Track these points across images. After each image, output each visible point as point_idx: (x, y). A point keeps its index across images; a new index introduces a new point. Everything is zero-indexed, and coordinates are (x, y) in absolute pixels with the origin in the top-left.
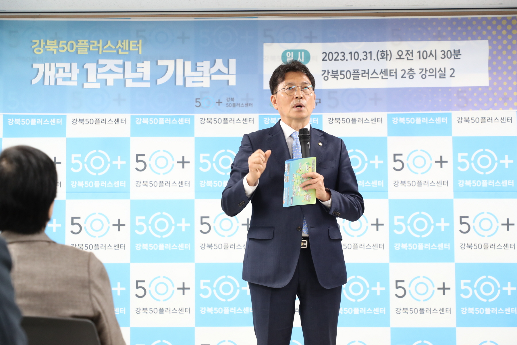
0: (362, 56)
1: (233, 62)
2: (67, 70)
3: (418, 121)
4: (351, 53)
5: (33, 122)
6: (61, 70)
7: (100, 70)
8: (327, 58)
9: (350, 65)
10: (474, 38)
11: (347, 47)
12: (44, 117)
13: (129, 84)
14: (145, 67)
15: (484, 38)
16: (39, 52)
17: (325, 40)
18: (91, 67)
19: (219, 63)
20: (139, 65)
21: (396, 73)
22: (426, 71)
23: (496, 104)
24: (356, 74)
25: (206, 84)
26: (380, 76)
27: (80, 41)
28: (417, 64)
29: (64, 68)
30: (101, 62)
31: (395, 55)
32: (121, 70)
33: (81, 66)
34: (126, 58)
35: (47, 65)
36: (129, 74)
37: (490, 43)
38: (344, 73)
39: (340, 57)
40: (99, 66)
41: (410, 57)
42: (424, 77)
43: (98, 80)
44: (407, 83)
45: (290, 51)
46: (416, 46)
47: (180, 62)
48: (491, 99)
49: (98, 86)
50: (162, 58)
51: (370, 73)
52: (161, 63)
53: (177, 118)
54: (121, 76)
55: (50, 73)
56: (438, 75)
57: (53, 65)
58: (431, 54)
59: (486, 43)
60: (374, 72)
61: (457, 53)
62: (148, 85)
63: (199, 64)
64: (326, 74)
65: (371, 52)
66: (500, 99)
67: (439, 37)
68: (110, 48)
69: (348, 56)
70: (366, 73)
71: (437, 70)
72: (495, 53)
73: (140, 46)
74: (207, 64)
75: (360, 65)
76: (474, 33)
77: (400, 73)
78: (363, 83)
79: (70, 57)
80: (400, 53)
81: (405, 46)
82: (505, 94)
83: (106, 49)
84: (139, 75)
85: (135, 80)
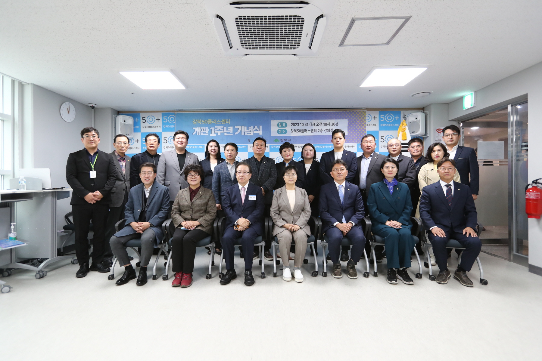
0: (305, 125)
1: (261, 127)
2: (205, 130)
3: (324, 147)
4: (301, 123)
5: (193, 147)
6: (202, 130)
7: (216, 130)
8: (293, 125)
9: (301, 128)
10: (343, 119)
11: (300, 121)
12: (197, 146)
13: (226, 134)
14: (231, 129)
15: (346, 119)
16: (195, 124)
17: (292, 119)
18: (213, 129)
19: (256, 127)
20: (229, 128)
21: (316, 130)
22: (326, 130)
23: (350, 141)
24: (303, 131)
25: (252, 134)
26: (311, 132)
27: (209, 120)
28: (323, 127)
29: (204, 129)
30: (216, 127)
31: (316, 124)
32: (223, 130)
33: (209, 128)
34: (224, 126)
35: (198, 128)
36: (225, 131)
37: (348, 120)
38: (299, 130)
39: (297, 125)
40: (215, 128)
41: (321, 125)
42: (326, 132)
43: (215, 133)
44: (320, 134)
45: (280, 123)
46: (323, 121)
47: (243, 127)
48: (348, 139)
49: (215, 135)
50: (236, 126)
51: (308, 130)
52: (236, 127)
53: (242, 146)
54: (223, 132)
55: (199, 131)
56: (330, 131)
57: (200, 128)
58: (328, 124)
59: (347, 120)
60: (309, 130)
61: (337, 124)
62: (232, 135)
63: (249, 127)
64: (292, 131)
65: (308, 123)
66: (351, 140)
67: (331, 118)
68: (219, 122)
69: (300, 125)
70: (306, 130)
71: (330, 130)
72: (350, 124)
73: (229, 121)
74: (252, 127)
75: (304, 128)
76: (343, 117)
77: (317, 131)
78: (305, 134)
79: (206, 125)
80: (318, 124)
81: (319, 121)
82: (353, 138)
83: (218, 123)
84: (229, 131)
85: (227, 133)
